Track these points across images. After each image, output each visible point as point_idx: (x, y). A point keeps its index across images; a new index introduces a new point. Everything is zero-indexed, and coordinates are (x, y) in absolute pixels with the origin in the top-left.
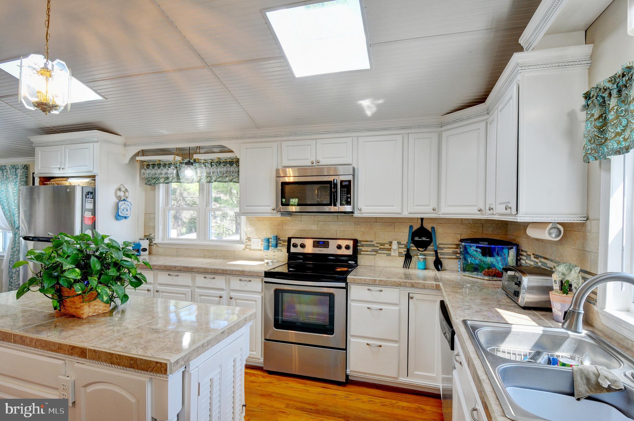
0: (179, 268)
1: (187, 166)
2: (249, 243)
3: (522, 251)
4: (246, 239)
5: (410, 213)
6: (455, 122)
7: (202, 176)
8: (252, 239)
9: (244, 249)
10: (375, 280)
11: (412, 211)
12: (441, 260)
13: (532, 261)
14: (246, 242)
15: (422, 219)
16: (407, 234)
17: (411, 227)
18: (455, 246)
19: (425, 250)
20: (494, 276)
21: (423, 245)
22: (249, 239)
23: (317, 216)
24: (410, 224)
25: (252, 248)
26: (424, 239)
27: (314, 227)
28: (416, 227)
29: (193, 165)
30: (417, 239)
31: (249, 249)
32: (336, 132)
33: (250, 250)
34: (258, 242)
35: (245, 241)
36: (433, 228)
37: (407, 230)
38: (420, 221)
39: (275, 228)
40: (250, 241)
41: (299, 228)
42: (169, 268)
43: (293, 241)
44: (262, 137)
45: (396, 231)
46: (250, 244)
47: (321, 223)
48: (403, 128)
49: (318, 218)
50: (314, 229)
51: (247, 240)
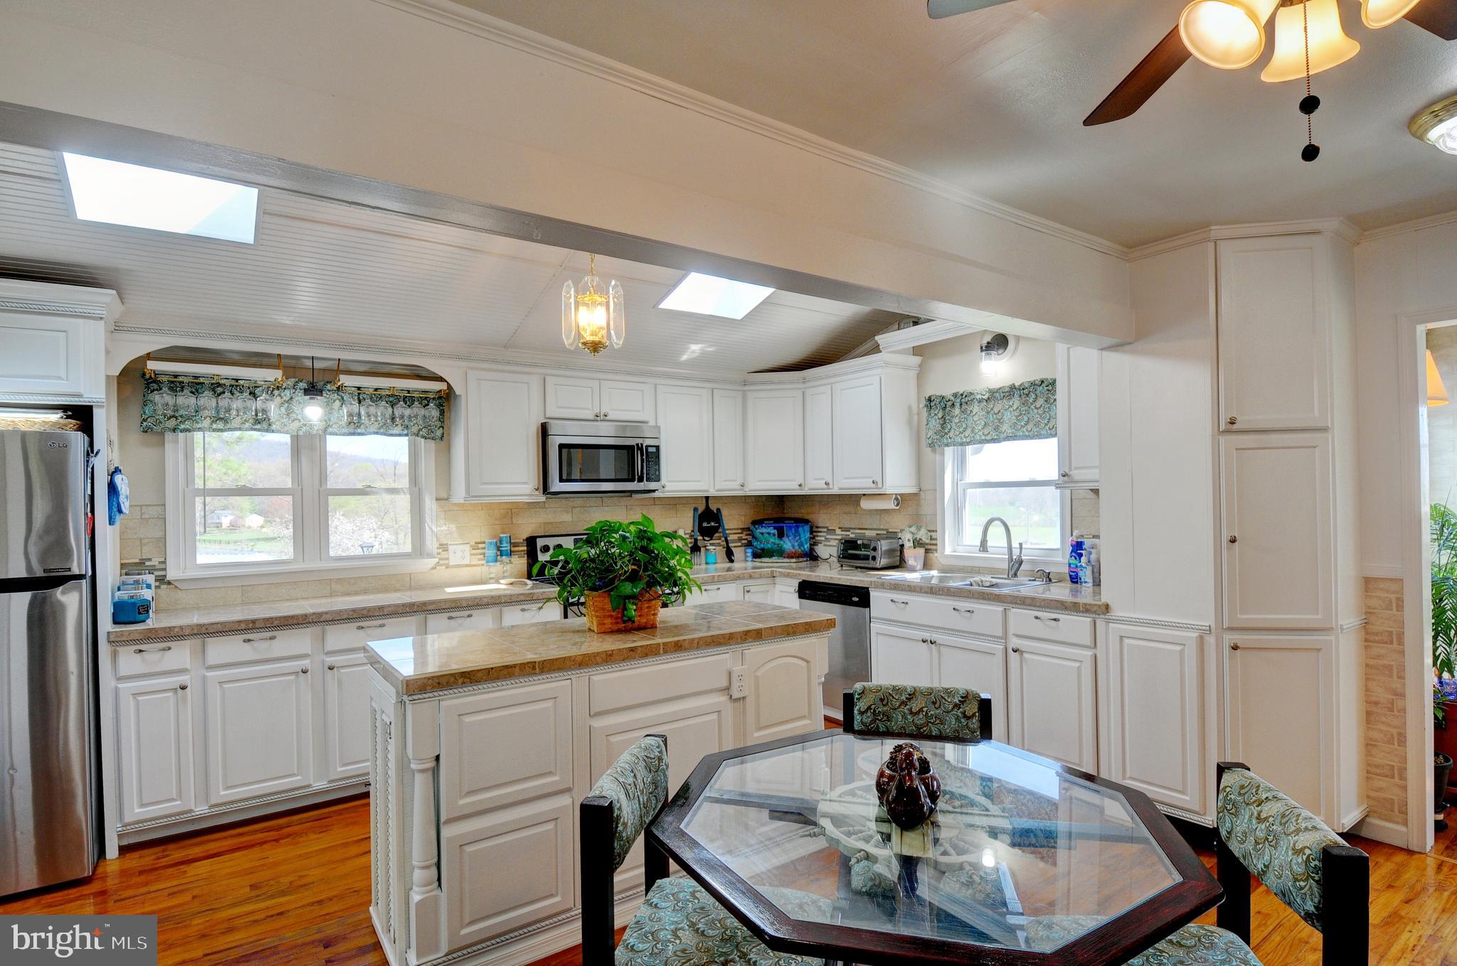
0: (390, 609)
1: (308, 397)
2: (444, 555)
3: (817, 527)
4: (438, 548)
5: (717, 491)
6: (763, 383)
7: (330, 420)
8: (450, 547)
9: (434, 568)
10: (714, 576)
11: (720, 488)
12: (732, 549)
13: (839, 535)
14: (439, 554)
15: (707, 498)
16: (691, 520)
17: (695, 509)
18: (740, 531)
19: (711, 539)
20: (798, 557)
21: (708, 533)
22: (444, 547)
23: (571, 499)
24: (694, 506)
25: (451, 564)
26: (713, 524)
27: (567, 518)
28: (701, 509)
29: (322, 396)
30: (705, 524)
31: (444, 567)
32: (628, 373)
33: (447, 568)
34: (463, 551)
35: (435, 551)
36: (718, 510)
37: (691, 514)
38: (704, 501)
39: (497, 522)
40: (447, 550)
41: (541, 520)
42: (365, 612)
43: (540, 543)
44: (509, 363)
45: (679, 516)
46: (446, 556)
47: (578, 509)
48: (709, 381)
49: (572, 501)
50: (566, 520)
51: (441, 550)
